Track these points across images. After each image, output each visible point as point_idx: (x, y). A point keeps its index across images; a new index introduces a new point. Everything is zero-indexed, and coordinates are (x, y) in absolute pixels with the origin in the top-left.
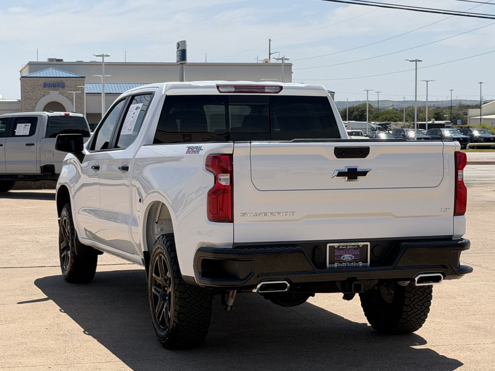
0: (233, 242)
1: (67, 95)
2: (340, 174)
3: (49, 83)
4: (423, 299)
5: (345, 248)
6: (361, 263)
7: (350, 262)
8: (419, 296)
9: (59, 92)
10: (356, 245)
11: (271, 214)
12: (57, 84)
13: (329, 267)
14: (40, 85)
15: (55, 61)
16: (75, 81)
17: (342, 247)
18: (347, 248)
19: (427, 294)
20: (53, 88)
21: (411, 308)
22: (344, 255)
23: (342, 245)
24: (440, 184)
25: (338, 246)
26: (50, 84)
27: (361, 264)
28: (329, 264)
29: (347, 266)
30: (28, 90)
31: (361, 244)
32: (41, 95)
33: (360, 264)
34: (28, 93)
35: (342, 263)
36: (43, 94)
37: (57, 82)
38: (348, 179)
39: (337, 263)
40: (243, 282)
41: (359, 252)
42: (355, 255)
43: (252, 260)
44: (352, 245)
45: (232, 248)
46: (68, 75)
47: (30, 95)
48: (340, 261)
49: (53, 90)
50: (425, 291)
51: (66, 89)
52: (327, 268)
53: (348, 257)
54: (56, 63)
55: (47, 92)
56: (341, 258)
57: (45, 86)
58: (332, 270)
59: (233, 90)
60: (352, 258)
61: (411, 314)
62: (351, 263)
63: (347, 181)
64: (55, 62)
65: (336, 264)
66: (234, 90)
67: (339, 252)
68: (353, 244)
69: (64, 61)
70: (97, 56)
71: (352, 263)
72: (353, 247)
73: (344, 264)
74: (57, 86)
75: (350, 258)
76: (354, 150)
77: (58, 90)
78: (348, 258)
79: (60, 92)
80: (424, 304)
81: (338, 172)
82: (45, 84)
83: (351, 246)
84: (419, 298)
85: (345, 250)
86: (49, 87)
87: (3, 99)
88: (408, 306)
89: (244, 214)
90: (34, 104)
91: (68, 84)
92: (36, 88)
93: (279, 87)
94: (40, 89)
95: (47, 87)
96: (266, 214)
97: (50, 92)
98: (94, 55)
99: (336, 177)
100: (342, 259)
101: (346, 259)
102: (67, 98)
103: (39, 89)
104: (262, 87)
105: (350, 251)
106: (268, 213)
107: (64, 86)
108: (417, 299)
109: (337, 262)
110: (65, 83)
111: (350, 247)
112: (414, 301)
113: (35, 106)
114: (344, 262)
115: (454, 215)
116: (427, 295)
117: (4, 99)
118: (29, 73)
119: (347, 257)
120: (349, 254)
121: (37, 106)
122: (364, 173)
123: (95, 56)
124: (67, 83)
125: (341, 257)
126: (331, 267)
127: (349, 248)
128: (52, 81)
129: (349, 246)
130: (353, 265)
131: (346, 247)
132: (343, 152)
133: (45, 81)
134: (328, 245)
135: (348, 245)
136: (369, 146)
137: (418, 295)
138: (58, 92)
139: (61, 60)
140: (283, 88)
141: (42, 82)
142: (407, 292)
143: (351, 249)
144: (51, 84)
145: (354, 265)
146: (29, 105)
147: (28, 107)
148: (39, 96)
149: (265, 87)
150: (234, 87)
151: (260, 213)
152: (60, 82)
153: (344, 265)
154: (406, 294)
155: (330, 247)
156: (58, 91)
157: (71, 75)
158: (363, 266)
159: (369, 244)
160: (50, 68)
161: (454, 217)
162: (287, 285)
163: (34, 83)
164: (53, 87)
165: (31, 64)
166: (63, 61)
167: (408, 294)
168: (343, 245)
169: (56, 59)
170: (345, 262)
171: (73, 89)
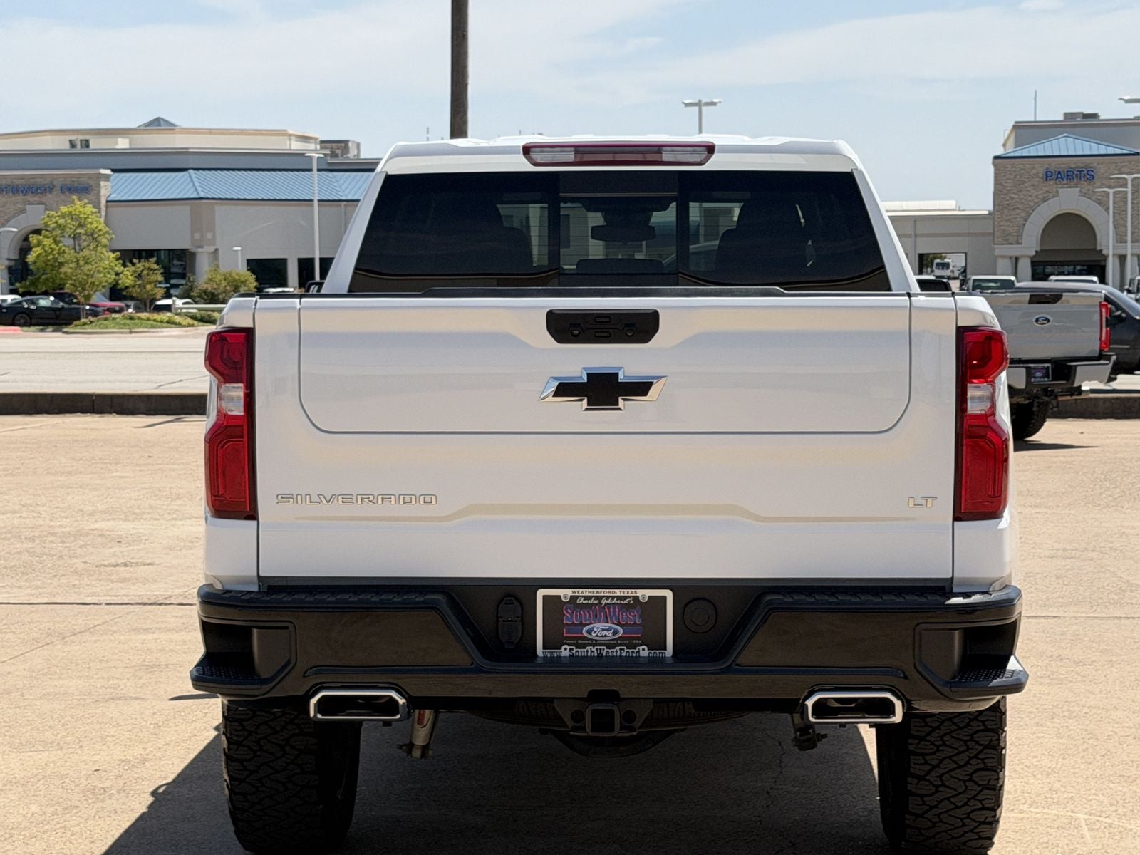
0: (255, 574)
1: (1099, 198)
2: (566, 389)
3: (1058, 170)
4: (967, 763)
5: (596, 604)
6: (643, 650)
7: (610, 646)
8: (956, 751)
9: (1081, 192)
10: (629, 597)
11: (362, 499)
12: (1076, 172)
13: (545, 657)
14: (1036, 175)
15: (1079, 119)
16: (1119, 164)
17: (586, 602)
18: (600, 603)
19: (981, 747)
20: (1065, 182)
21: (934, 785)
22: (591, 624)
23: (585, 594)
24: (898, 422)
25: (571, 596)
26: (1059, 173)
27: (644, 652)
28: (544, 648)
29: (600, 656)
30: (1009, 188)
31: (644, 594)
32: (1038, 198)
33: (641, 651)
34: (1007, 194)
35: (584, 646)
36: (1041, 197)
37: (1076, 167)
38: (589, 404)
39: (568, 647)
40: (266, 687)
41: (641, 616)
42: (626, 625)
43: (287, 628)
44: (617, 596)
45: (259, 592)
46: (1103, 150)
47: (1013, 198)
48: (579, 642)
49: (1066, 186)
50: (972, 740)
51: (1098, 184)
52: (539, 661)
53: (603, 630)
54: (1082, 123)
55: (1051, 193)
56: (582, 633)
57: (1047, 177)
58: (554, 666)
59: (571, 157)
60: (616, 632)
61: (936, 803)
62: (614, 648)
63: (587, 409)
64: (1079, 121)
65: (566, 649)
66: (573, 156)
67: (576, 615)
68: (618, 592)
69: (1102, 118)
70: (1127, 101)
71: (618, 648)
72: (619, 602)
73: (590, 651)
74: (1077, 175)
75: (609, 634)
76: (607, 320)
77: (1079, 185)
78: (605, 633)
79: (1083, 190)
80: (974, 776)
81: (556, 384)
82: (1047, 172)
83: (613, 597)
84: (955, 758)
85: (597, 610)
86: (1057, 178)
87: (959, 210)
88: (920, 778)
89: (285, 498)
90: (1020, 221)
91: (1102, 171)
92: (1026, 182)
93: (704, 148)
94: (1036, 183)
95: (1052, 179)
96: (347, 499)
97: (1060, 190)
98: (1121, 99)
99: (551, 399)
100: (586, 634)
101: (597, 636)
102: (1099, 204)
103: (1033, 185)
104: (656, 149)
105: (610, 612)
106: (354, 498)
107: (1092, 175)
108: (947, 761)
109: (569, 644)
110: (1095, 168)
111: (610, 602)
112: (938, 766)
113: (1024, 225)
114: (589, 645)
115: (957, 518)
116: (981, 752)
117: (961, 209)
118: (1015, 148)
119: (601, 629)
120: (607, 622)
121: (1028, 223)
122: (641, 388)
123: (1122, 102)
124: (1100, 167)
125: (582, 630)
126: (549, 655)
127: (606, 604)
128: (1063, 166)
129: (608, 597)
130: (618, 654)
131: (596, 602)
132: (576, 326)
133: (1047, 166)
134: (541, 593)
135: (602, 594)
136: (657, 309)
137: (951, 750)
138: (1078, 189)
139: (1094, 116)
140: (716, 148)
141: (1040, 168)
142: (915, 737)
143: (614, 609)
144: (1062, 173)
145: (624, 654)
146: (1009, 223)
147: (1009, 226)
148: (1033, 200)
149: (664, 149)
150: (572, 149)
151: (333, 495)
152: (1083, 168)
153: (592, 651)
154: (912, 744)
155: (545, 597)
156: (1077, 187)
157: (1111, 151)
158: (651, 661)
159: (668, 594)
160: (1063, 134)
161: (956, 523)
162: (396, 702)
163: (1022, 172)
164: (1065, 179)
165: (1019, 127)
166: (1099, 116)
167: (918, 744)
168: (587, 594)
169: (1082, 113)
170: (594, 643)
171: (1113, 184)
